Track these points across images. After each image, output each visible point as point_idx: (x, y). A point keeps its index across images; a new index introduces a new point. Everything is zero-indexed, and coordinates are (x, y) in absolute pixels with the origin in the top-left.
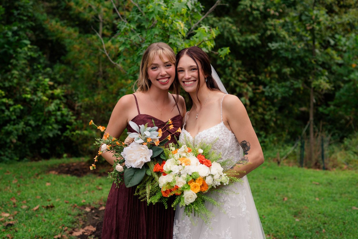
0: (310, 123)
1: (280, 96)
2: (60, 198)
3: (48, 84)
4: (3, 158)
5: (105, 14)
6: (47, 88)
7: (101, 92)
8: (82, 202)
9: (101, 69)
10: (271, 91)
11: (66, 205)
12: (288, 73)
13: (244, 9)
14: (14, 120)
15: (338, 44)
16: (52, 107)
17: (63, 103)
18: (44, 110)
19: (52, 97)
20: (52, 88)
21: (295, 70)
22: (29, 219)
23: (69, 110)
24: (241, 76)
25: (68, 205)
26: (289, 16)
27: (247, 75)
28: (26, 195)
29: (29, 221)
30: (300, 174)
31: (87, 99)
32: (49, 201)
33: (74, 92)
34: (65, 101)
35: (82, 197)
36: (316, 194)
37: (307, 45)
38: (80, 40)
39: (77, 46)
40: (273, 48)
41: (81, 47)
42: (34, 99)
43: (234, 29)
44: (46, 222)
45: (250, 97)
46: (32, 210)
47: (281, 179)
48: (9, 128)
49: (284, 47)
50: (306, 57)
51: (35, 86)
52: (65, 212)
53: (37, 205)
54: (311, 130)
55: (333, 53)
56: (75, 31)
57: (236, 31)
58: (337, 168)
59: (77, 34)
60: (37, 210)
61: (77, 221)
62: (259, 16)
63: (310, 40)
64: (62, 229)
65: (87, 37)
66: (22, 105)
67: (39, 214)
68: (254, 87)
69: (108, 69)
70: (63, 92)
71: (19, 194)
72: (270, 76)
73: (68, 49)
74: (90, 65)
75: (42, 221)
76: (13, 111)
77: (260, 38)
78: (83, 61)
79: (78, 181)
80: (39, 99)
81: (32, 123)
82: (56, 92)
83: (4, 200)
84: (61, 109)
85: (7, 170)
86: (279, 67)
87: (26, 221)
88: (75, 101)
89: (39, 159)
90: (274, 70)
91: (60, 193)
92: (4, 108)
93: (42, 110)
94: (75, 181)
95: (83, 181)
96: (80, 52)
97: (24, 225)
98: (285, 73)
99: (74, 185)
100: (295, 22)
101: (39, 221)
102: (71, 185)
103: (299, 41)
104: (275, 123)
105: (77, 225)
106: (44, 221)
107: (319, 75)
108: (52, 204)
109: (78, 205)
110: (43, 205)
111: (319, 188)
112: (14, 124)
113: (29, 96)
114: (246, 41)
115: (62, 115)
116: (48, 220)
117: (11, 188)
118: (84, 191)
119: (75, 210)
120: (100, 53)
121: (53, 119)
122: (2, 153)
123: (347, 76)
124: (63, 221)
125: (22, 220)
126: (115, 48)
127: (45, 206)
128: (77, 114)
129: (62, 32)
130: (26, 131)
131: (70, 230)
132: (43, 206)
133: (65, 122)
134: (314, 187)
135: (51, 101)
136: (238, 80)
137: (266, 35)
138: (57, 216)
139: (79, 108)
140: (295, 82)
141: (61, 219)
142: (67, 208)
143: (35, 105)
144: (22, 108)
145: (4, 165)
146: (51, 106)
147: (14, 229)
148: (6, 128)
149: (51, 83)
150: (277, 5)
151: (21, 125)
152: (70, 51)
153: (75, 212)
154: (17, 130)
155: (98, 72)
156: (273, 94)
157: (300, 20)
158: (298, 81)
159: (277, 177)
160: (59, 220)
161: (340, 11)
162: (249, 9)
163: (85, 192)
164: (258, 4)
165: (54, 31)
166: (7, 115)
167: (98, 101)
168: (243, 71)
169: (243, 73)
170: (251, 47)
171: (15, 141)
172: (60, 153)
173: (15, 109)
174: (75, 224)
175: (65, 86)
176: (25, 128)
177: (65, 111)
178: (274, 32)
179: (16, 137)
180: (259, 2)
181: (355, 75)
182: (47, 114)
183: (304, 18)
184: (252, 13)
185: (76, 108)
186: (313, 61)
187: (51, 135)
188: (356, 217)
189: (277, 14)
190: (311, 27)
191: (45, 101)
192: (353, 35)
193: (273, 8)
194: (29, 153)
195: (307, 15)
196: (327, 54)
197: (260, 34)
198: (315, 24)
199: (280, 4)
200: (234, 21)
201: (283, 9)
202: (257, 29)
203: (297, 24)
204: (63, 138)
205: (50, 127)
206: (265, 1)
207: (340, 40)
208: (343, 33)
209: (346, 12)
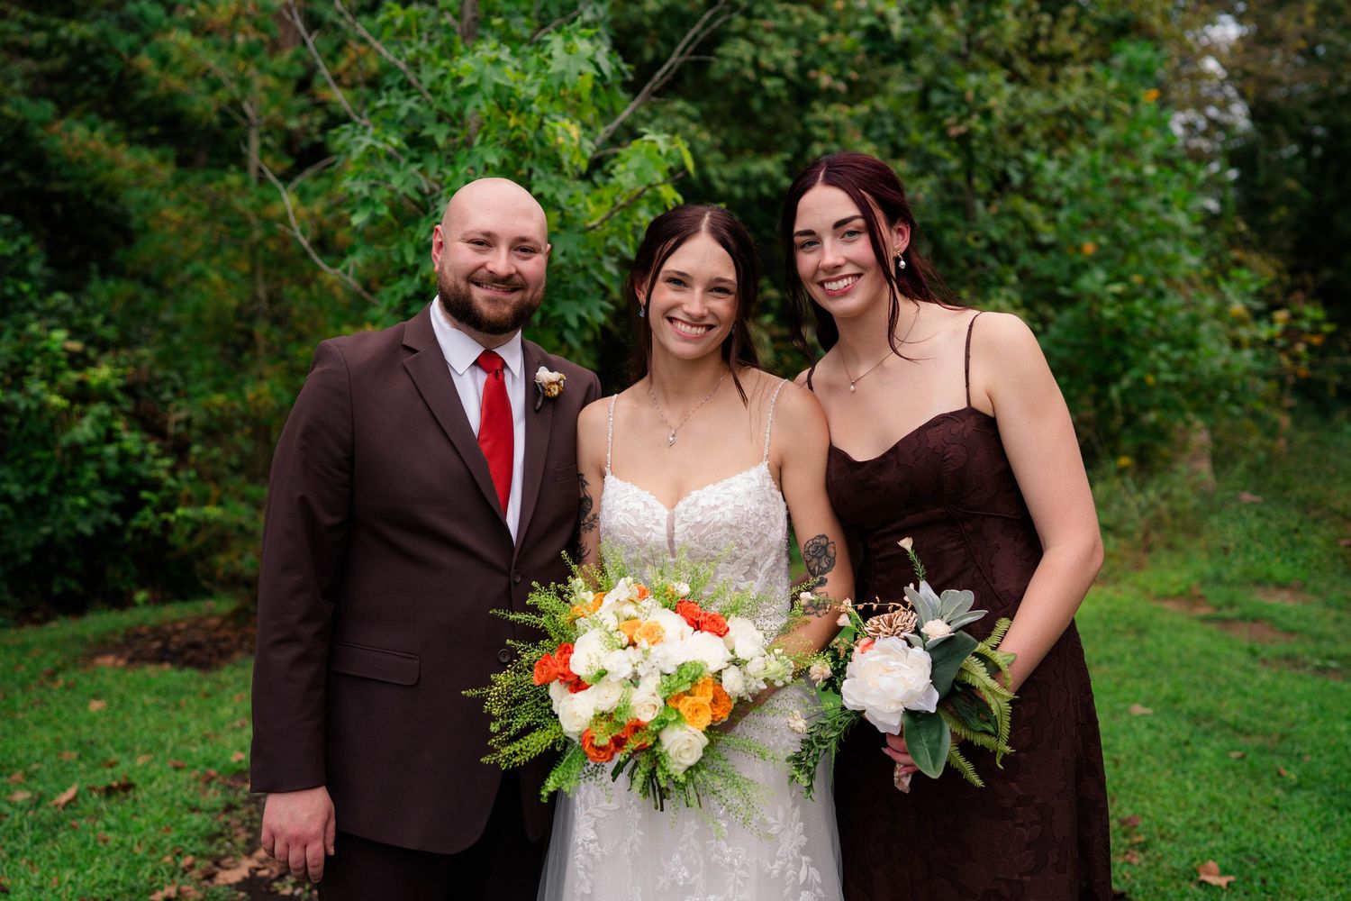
2: (149, 752)
3: (64, 350)
5: (264, 96)
6: (62, 364)
7: (268, 371)
8: (234, 759)
9: (262, 293)
11: (176, 778)
13: (734, 73)
15: (1036, 179)
16: (85, 430)
17: (123, 412)
18: (56, 440)
19: (83, 396)
20: (78, 361)
22: (46, 840)
23: (145, 436)
25: (183, 777)
26: (885, 94)
28: (21, 754)
29: (48, 847)
31: (219, 399)
32: (112, 765)
33: (159, 373)
34: (128, 406)
35: (229, 744)
37: (948, 186)
38: (182, 189)
39: (174, 214)
41: (187, 217)
42: (15, 404)
43: (702, 142)
44: (112, 844)
46: (52, 804)
50: (949, 226)
51: (17, 359)
52: (178, 803)
53: (70, 786)
55: (1031, 209)
56: (163, 160)
57: (712, 148)
59: (167, 172)
60: (69, 804)
61: (226, 831)
62: (784, 93)
63: (958, 171)
64: (177, 864)
65: (209, 181)
67: (81, 817)
68: (777, 331)
69: (291, 291)
70: (122, 377)
73: (135, 223)
74: (225, 277)
75: (96, 842)
77: (790, 168)
78: (198, 265)
79: (207, 686)
80: (34, 405)
81: (15, 489)
82: (94, 376)
84: (115, 435)
87: (36, 847)
88: (167, 403)
89: (46, 620)
91: (146, 734)
93: (46, 441)
94: (193, 685)
95: (223, 686)
96: (186, 232)
97: (31, 863)
99: (192, 700)
100: (905, 113)
101: (85, 844)
102: (183, 701)
103: (922, 174)
105: (228, 844)
106: (105, 841)
107: (990, 284)
108: (126, 777)
109: (220, 773)
110: (91, 785)
114: (745, 180)
115: (123, 457)
116: (120, 838)
118: (233, 719)
119: (211, 791)
120: (257, 234)
121: (90, 473)
123: (1068, 284)
124: (174, 835)
125: (22, 848)
126: (312, 216)
127: (101, 784)
128: (179, 449)
129: (111, 167)
131: (204, 864)
132: (92, 789)
133: (133, 482)
135: (77, 407)
138: (148, 818)
139: (182, 428)
141: (168, 830)
142: (183, 785)
143: (21, 425)
146: (80, 425)
149: (76, 346)
150: (840, 57)
152: (145, 229)
153: (214, 797)
155: (252, 302)
157: (923, 104)
160: (159, 836)
161: (1033, 73)
162: (750, 73)
163: (237, 724)
164: (779, 54)
165: (81, 162)
167: (261, 403)
170: (763, 201)
172: (124, 587)
174: (220, 840)
175: (124, 352)
177: (132, 440)
180: (781, 48)
181: (1094, 280)
182: (68, 457)
183: (937, 97)
184: (760, 87)
185: (171, 430)
186: (970, 240)
187: (86, 528)
188: (1147, 737)
189: (841, 86)
190: (962, 129)
191: (55, 408)
192: (1082, 151)
193: (829, 66)
194: (8, 597)
195: (945, 90)
196: (1015, 214)
197: (788, 156)
198: (976, 117)
199: (850, 54)
200: (703, 113)
201: (861, 69)
202: (779, 137)
203: (911, 119)
204: (129, 536)
205: (82, 501)
206: (802, 44)
207: (1038, 168)
208: (1043, 146)
209: (1053, 79)
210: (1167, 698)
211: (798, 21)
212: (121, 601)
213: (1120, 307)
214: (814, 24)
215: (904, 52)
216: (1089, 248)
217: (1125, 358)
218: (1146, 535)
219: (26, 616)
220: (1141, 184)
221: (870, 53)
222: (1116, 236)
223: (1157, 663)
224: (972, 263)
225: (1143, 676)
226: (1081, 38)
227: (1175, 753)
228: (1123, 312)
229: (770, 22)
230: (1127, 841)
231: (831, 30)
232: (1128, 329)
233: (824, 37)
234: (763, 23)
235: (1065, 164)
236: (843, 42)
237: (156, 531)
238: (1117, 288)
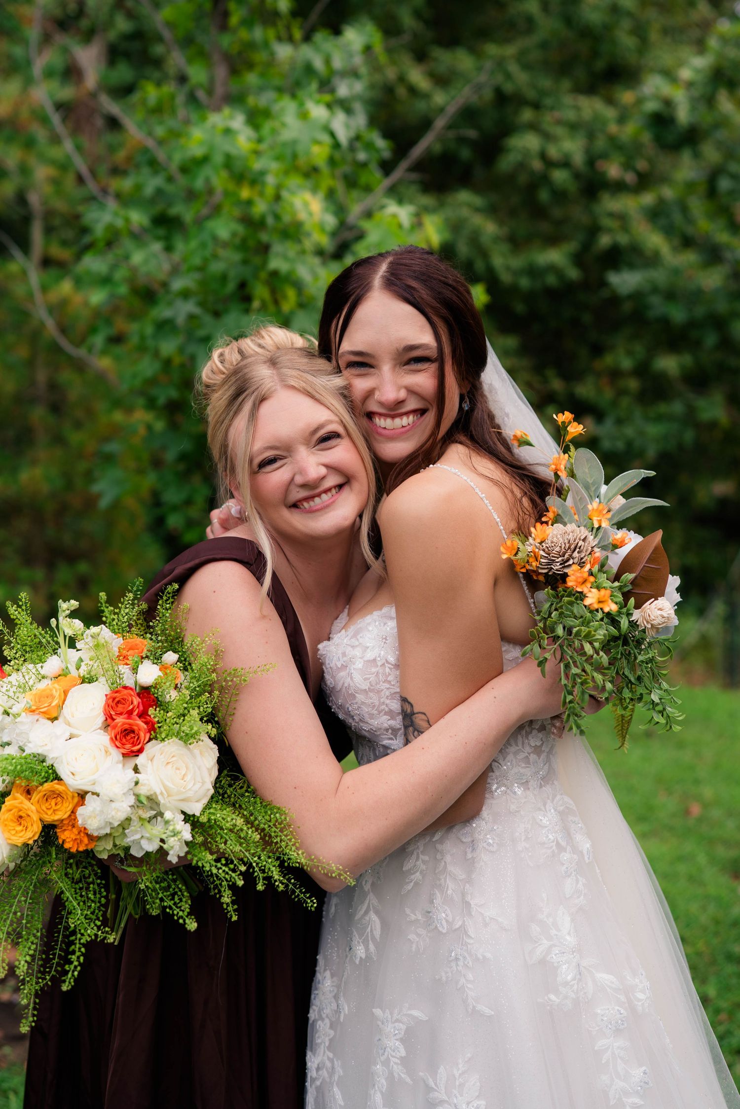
5: (50, 188)
9: (41, 377)
10: (621, 435)
12: (675, 372)
13: (522, 166)
21: (698, 362)
26: (672, 183)
40: (624, 291)
43: (488, 233)
49: (661, 283)
57: (496, 239)
62: (572, 186)
69: (67, 376)
72: (612, 384)
77: (578, 259)
86: (641, 353)
90: (626, 363)
98: (662, 375)
100: (692, 200)
103: (709, 264)
114: (533, 271)
126: (90, 305)
137: (597, 250)
140: (701, 403)
150: (629, 148)
155: (30, 388)
156: (629, 443)
157: (712, 192)
158: (712, 399)
162: (537, 165)
164: (566, 146)
170: (551, 294)
178: (623, 239)
180: (570, 141)
183: (724, 184)
184: (544, 179)
189: (630, 178)
193: (618, 156)
197: (575, 246)
199: (637, 143)
200: (490, 204)
201: (651, 160)
202: (566, 228)
203: (697, 206)
206: (591, 136)
211: (587, 114)
214: (604, 116)
215: (691, 138)
221: (657, 141)
229: (560, 115)
231: (620, 121)
233: (613, 128)
234: (552, 115)
236: (629, 130)
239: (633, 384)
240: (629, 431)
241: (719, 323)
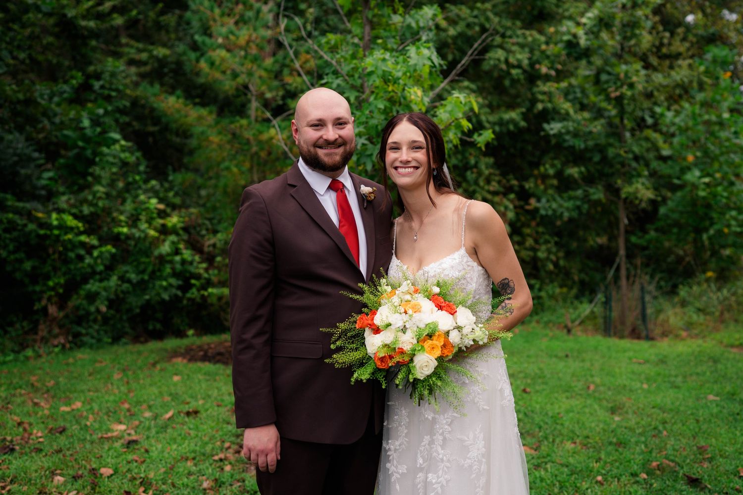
0: (621, 259)
1: (566, 215)
2: (203, 399)
3: (156, 209)
4: (85, 339)
5: (259, 80)
6: (155, 215)
10: (550, 207)
11: (218, 410)
12: (576, 175)
13: (495, 66)
14: (100, 273)
15: (660, 121)
16: (166, 248)
17: (183, 240)
18: (152, 253)
19: (164, 231)
20: (162, 214)
21: (588, 171)
23: (193, 252)
24: (494, 183)
25: (221, 409)
26: (577, 77)
27: (504, 181)
28: (145, 397)
29: (163, 435)
30: (609, 348)
32: (187, 403)
33: (200, 221)
34: (185, 237)
36: (643, 376)
37: (610, 124)
38: (219, 127)
39: (215, 139)
40: (552, 132)
41: (221, 140)
42: (133, 235)
45: (511, 220)
46: (162, 418)
47: (578, 357)
48: (93, 286)
49: (571, 129)
50: (611, 145)
51: (134, 212)
53: (169, 411)
54: (623, 272)
55: (656, 137)
56: (210, 113)
57: (483, 106)
58: (671, 336)
59: (212, 119)
60: (170, 419)
62: (522, 77)
63: (615, 116)
64: (223, 446)
65: (232, 123)
66: (114, 246)
67: (178, 424)
68: (517, 203)
70: (183, 222)
71: (131, 395)
72: (543, 182)
74: (239, 170)
76: (98, 257)
77: (525, 116)
78: (226, 164)
80: (142, 235)
81: (133, 276)
82: (170, 222)
83: (109, 405)
84: (179, 251)
85: (99, 358)
86: (559, 166)
88: (203, 236)
89: (146, 341)
90: (551, 172)
92: (82, 252)
93: (147, 253)
94: (221, 371)
96: (220, 148)
97: (157, 441)
98: (571, 176)
100: (587, 86)
101: (180, 435)
102: (217, 378)
103: (596, 118)
104: (556, 265)
107: (633, 176)
110: (180, 410)
111: (646, 368)
112: (101, 281)
113: (125, 230)
114: (501, 122)
115: (184, 262)
116: (196, 433)
117: (115, 387)
120: (255, 149)
121: (168, 270)
122: (84, 331)
123: (679, 178)
124: (221, 433)
125: (151, 435)
127: (184, 411)
128: (210, 259)
130: (123, 292)
131: (235, 447)
132: (180, 412)
133: (188, 275)
134: (636, 368)
135: (162, 237)
136: (489, 192)
137: (535, 111)
139: (211, 249)
140: (592, 191)
141: (217, 431)
142: (221, 413)
143: (136, 245)
144: (114, 250)
145: (88, 350)
146: (164, 246)
147: (142, 447)
148: (88, 286)
149: (161, 207)
150: (552, 58)
151: (114, 280)
152: (200, 147)
154: (105, 289)
156: (554, 211)
157: (597, 81)
158: (597, 188)
159: (570, 355)
160: (213, 433)
161: (659, 64)
162: (504, 67)
164: (519, 56)
165: (172, 114)
166: (89, 265)
168: (495, 175)
169: (497, 178)
170: (509, 133)
171: (104, 309)
172: (182, 328)
173: (101, 253)
175: (183, 211)
176: (120, 286)
177: (187, 254)
178: (549, 105)
179: (106, 303)
180: (520, 53)
181: (693, 175)
182: (157, 261)
183: (604, 77)
184: (509, 73)
185: (206, 249)
186: (622, 152)
187: (166, 296)
188: (715, 410)
189: (553, 73)
190: (618, 93)
191: (153, 237)
192: (686, 105)
193: (546, 62)
194: (128, 330)
195: (609, 73)
196: (647, 139)
197: (524, 110)
198: (625, 87)
199: (558, 56)
200: (478, 87)
201: (564, 64)
202: (519, 100)
203: (590, 88)
204: (185, 302)
205: (164, 283)
206: (532, 51)
207: (662, 115)
208: (666, 104)
209: (671, 67)
210: (728, 393)
211: (530, 39)
212: (181, 334)
213: (708, 190)
214: (539, 40)
215: (586, 53)
216: (690, 158)
217: (711, 219)
218: (722, 313)
219: (136, 340)
220: (721, 124)
221: (569, 55)
222: (706, 153)
223: (724, 377)
224: (623, 165)
225: (716, 382)
226: (687, 45)
227: (731, 418)
228: (710, 193)
229: (515, 40)
230: (701, 457)
231: (547, 43)
232: (713, 202)
233: (544, 47)
234: (511, 40)
235: (677, 113)
236: (552, 49)
237: (198, 300)
238: (707, 180)
239: (555, 182)
240: (554, 205)
241: (601, 149)
